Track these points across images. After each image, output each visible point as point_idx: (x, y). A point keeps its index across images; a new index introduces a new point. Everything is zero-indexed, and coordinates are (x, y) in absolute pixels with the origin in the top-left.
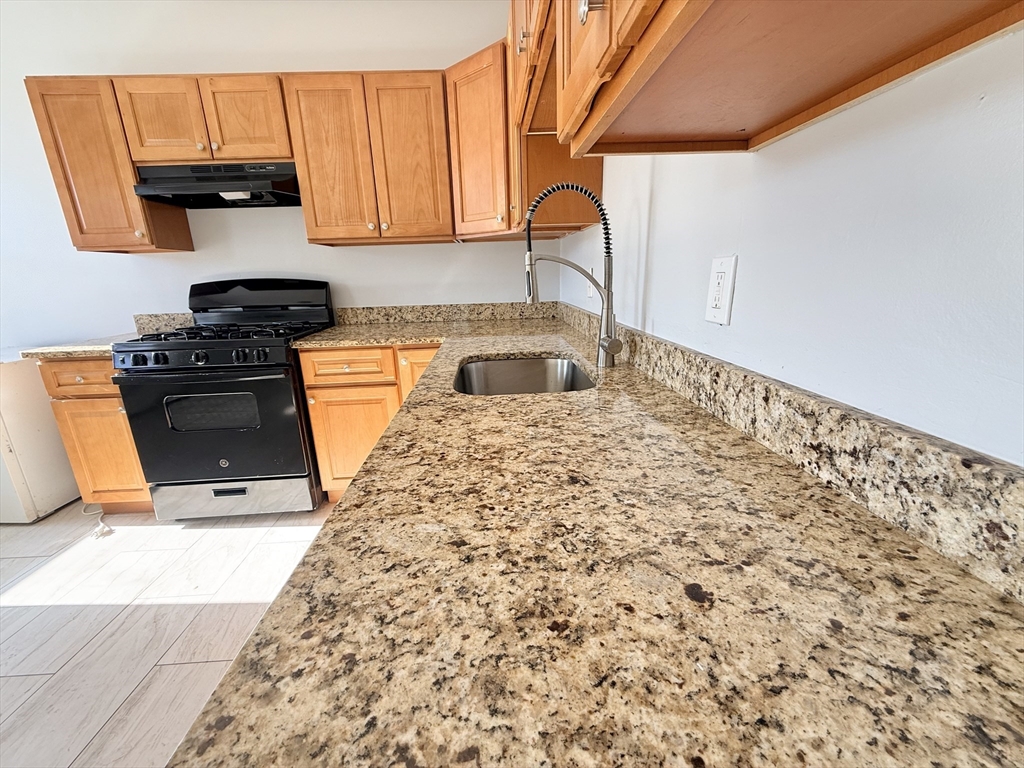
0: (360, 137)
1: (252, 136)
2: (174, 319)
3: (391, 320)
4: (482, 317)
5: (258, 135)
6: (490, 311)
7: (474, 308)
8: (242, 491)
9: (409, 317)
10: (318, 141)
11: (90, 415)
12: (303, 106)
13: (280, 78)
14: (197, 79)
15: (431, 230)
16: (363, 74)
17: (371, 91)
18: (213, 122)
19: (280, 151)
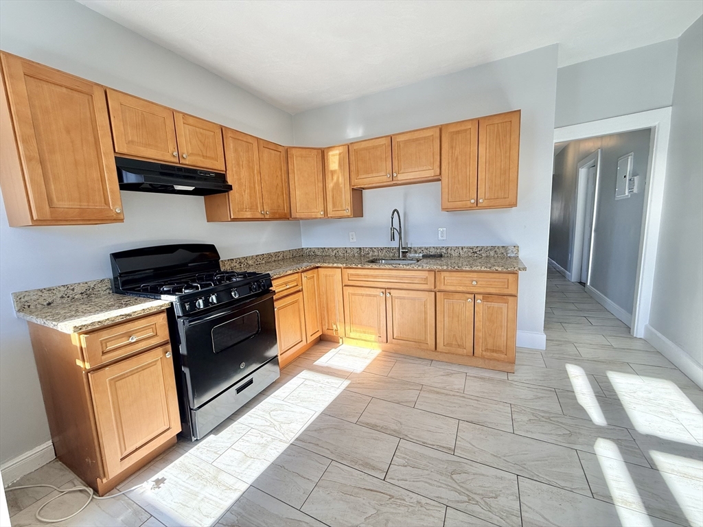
0: (256, 168)
1: (205, 154)
2: (73, 290)
3: (242, 266)
4: (279, 258)
5: (208, 155)
6: (282, 255)
7: (276, 254)
8: (251, 382)
9: (250, 262)
10: (238, 164)
11: (132, 373)
12: (231, 145)
13: (222, 128)
14: (173, 112)
15: (284, 216)
16: (257, 138)
17: (261, 147)
18: (182, 141)
19: (218, 166)
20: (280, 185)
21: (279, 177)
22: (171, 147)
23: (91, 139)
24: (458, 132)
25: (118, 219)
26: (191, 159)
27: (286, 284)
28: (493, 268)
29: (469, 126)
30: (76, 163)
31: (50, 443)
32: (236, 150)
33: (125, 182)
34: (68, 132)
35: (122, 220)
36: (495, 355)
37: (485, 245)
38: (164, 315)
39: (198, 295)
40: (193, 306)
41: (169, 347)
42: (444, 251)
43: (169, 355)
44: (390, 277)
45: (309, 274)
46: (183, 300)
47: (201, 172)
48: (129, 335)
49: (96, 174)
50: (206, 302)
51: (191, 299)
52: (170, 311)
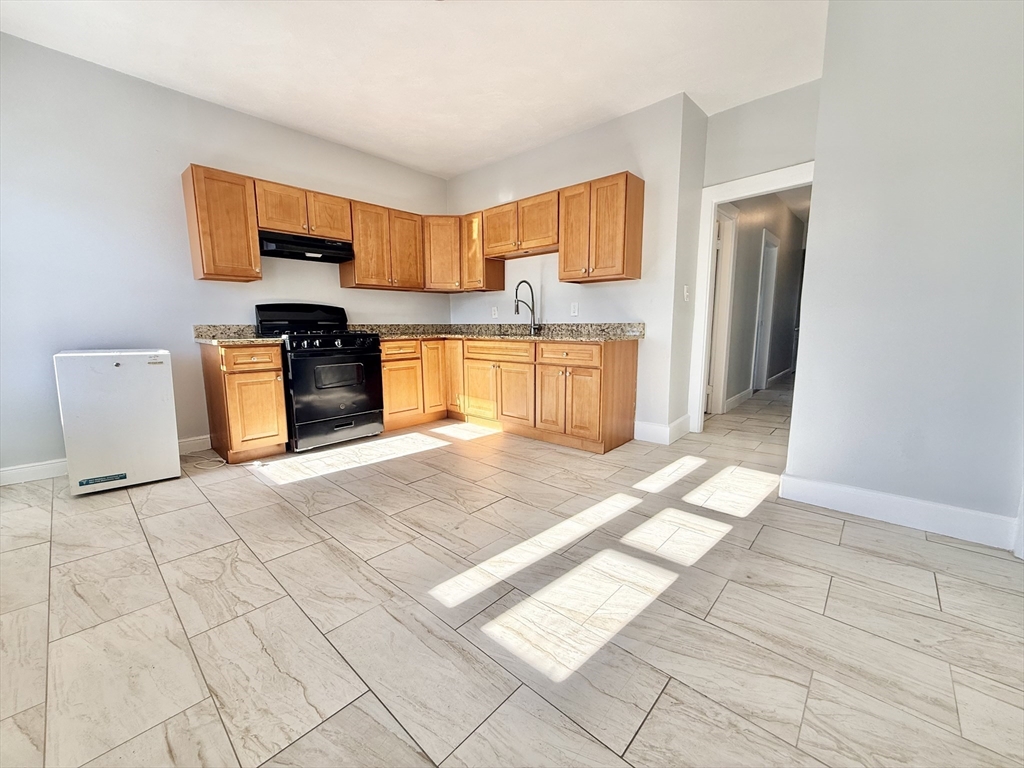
0: (386, 237)
1: (333, 226)
5: (336, 226)
7: (415, 327)
8: (350, 424)
10: (366, 235)
11: (253, 384)
12: (360, 217)
13: (351, 202)
14: (306, 192)
15: (415, 285)
16: (389, 209)
17: (392, 218)
18: (312, 215)
19: (345, 236)
20: (414, 254)
21: (413, 247)
22: (302, 220)
23: (243, 218)
24: (574, 196)
25: (257, 278)
26: (319, 230)
27: (401, 348)
28: (579, 339)
29: (582, 189)
30: (232, 235)
31: (209, 436)
32: (364, 221)
33: (265, 249)
34: (228, 213)
35: (261, 278)
36: (582, 431)
37: (612, 322)
38: (279, 349)
39: (306, 338)
40: (299, 345)
41: (281, 373)
42: (575, 328)
43: (281, 379)
44: (500, 348)
45: (432, 344)
46: (292, 339)
47: (329, 241)
48: (252, 356)
49: (244, 243)
50: (311, 345)
51: (300, 340)
52: (283, 345)
